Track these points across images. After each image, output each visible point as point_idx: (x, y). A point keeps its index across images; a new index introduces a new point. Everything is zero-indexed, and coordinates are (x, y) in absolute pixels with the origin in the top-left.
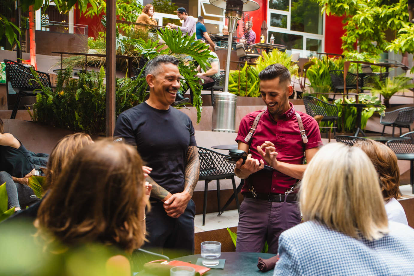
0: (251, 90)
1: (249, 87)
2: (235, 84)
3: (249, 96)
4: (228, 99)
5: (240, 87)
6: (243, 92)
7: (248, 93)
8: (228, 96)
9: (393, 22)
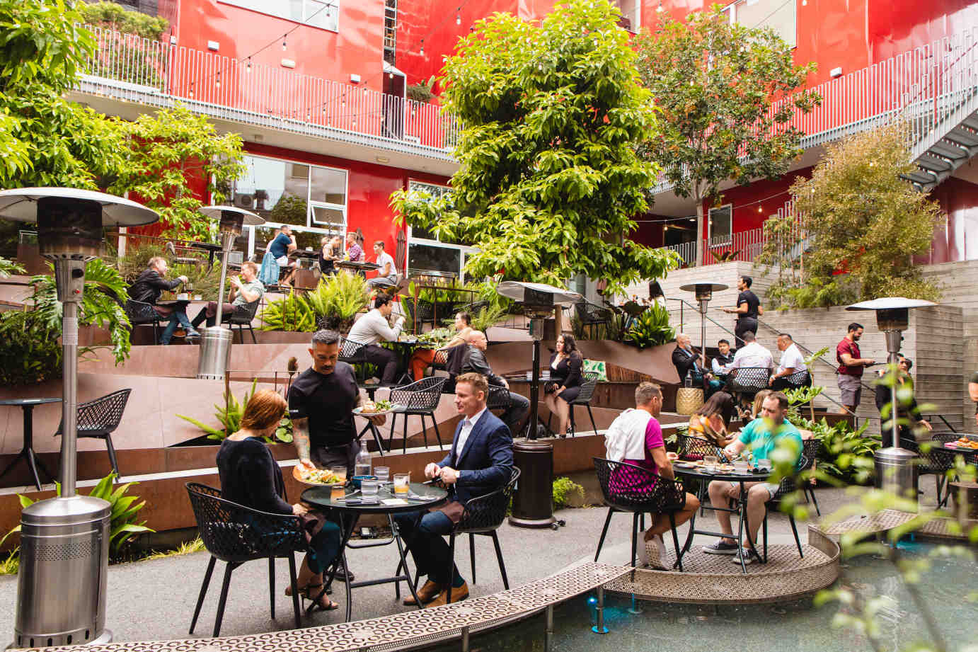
0: (301, 323)
1: (299, 320)
2: (279, 316)
3: (299, 330)
4: (218, 336)
5: (285, 320)
6: (290, 325)
7: (297, 327)
8: (218, 331)
9: (480, 235)
